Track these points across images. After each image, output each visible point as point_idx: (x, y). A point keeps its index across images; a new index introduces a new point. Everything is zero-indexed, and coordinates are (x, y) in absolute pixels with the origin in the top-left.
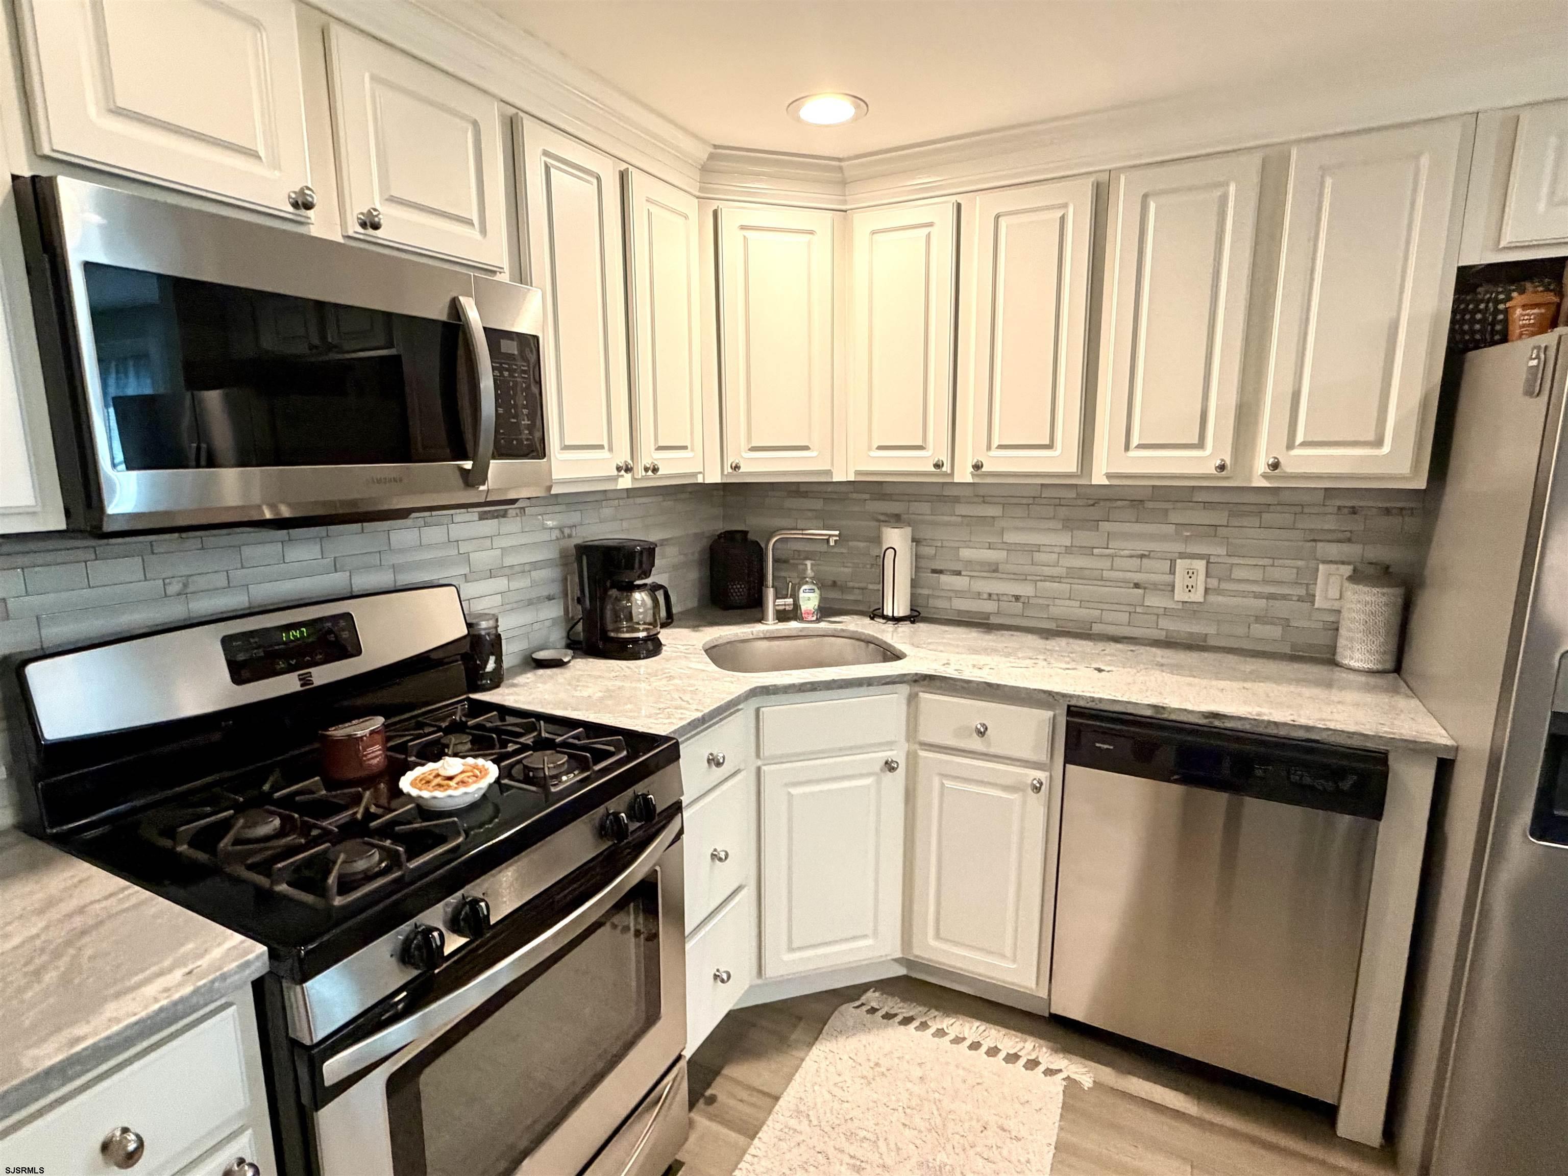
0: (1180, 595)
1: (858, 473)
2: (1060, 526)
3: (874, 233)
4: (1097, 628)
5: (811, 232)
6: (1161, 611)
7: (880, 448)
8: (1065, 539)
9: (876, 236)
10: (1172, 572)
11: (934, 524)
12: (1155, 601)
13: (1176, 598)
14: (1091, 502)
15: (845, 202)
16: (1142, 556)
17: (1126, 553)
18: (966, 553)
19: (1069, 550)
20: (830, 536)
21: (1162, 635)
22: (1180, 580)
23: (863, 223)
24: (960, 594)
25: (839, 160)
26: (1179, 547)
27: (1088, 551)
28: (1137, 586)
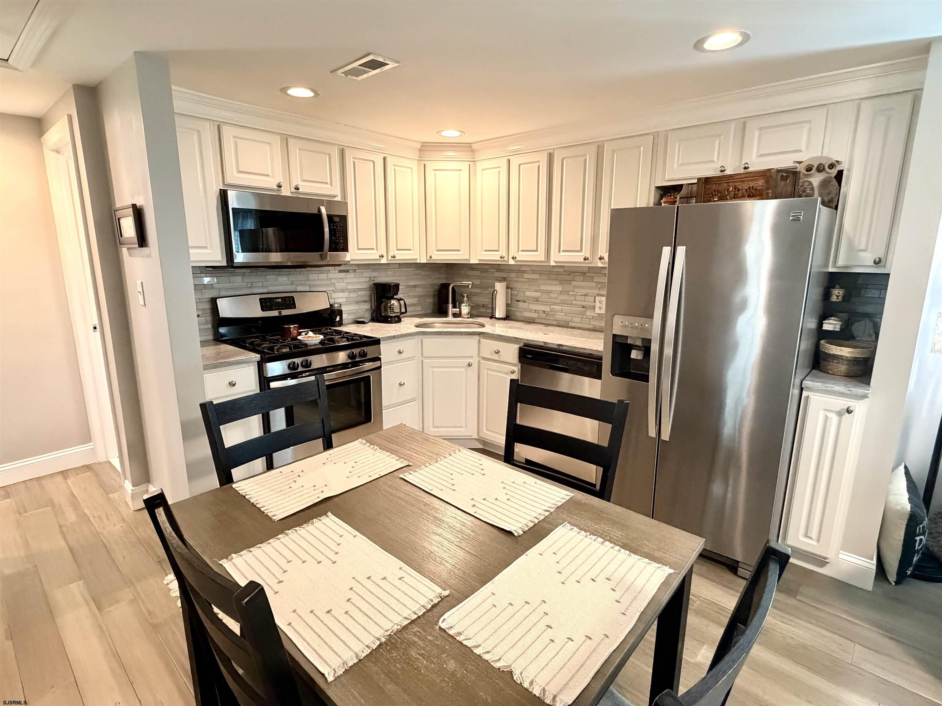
0: (597, 311)
1: (479, 260)
2: (558, 283)
3: (483, 170)
4: (571, 324)
5: (460, 170)
6: (591, 317)
7: (485, 251)
8: (560, 289)
9: (484, 171)
10: (595, 301)
11: (516, 281)
12: (589, 313)
13: (596, 312)
14: (569, 273)
15: (474, 158)
16: (585, 295)
17: (581, 294)
18: (528, 294)
19: (561, 292)
20: (469, 284)
21: (591, 327)
22: (597, 305)
23: (480, 166)
24: (525, 310)
25: (470, 143)
26: (597, 292)
27: (567, 293)
28: (583, 307)
